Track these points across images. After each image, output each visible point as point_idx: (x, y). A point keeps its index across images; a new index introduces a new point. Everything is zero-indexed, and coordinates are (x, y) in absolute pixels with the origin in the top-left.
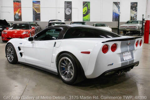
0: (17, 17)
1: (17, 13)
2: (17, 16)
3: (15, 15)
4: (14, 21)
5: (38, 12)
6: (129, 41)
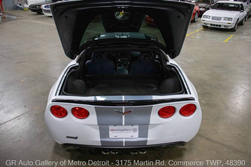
6: (124, 107)
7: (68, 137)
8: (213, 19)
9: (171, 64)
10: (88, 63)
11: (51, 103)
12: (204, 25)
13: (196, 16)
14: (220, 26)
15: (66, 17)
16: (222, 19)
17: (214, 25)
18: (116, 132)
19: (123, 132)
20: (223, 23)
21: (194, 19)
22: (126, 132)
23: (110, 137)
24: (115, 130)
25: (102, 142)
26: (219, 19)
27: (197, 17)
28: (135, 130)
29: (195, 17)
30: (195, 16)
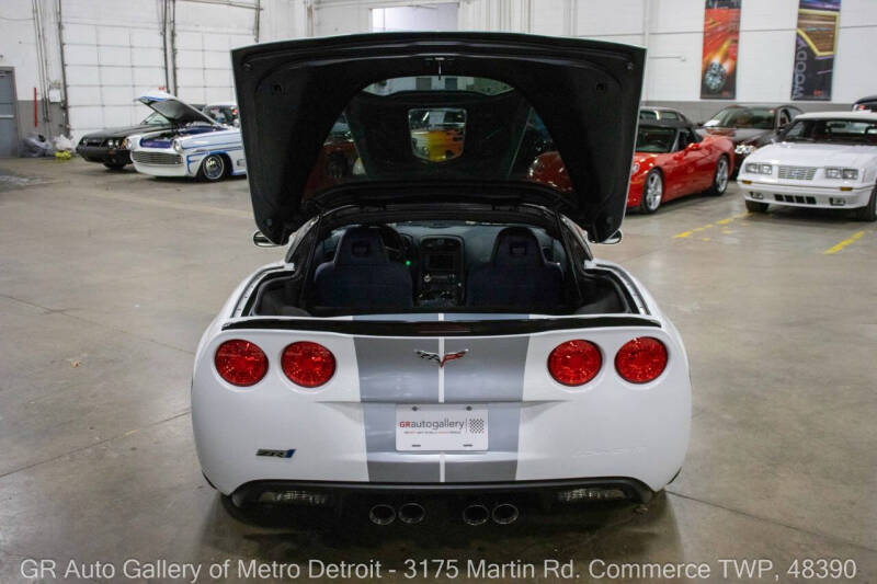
0: (715, 82)
1: (716, 60)
2: (715, 75)
3: (707, 68)
4: (702, 98)
5: (820, 54)
6: (442, 339)
7: (263, 453)
8: (781, 175)
9: (598, 265)
10: (323, 271)
11: (220, 332)
12: (750, 198)
13: (723, 174)
14: (811, 200)
15: (277, 87)
16: (819, 173)
17: (789, 198)
18: (417, 429)
19: (440, 429)
20: (822, 188)
21: (716, 185)
22: (450, 429)
23: (398, 448)
24: (415, 425)
25: (371, 465)
26: (809, 173)
27: (726, 175)
28: (476, 425)
29: (719, 175)
30: (717, 172)
